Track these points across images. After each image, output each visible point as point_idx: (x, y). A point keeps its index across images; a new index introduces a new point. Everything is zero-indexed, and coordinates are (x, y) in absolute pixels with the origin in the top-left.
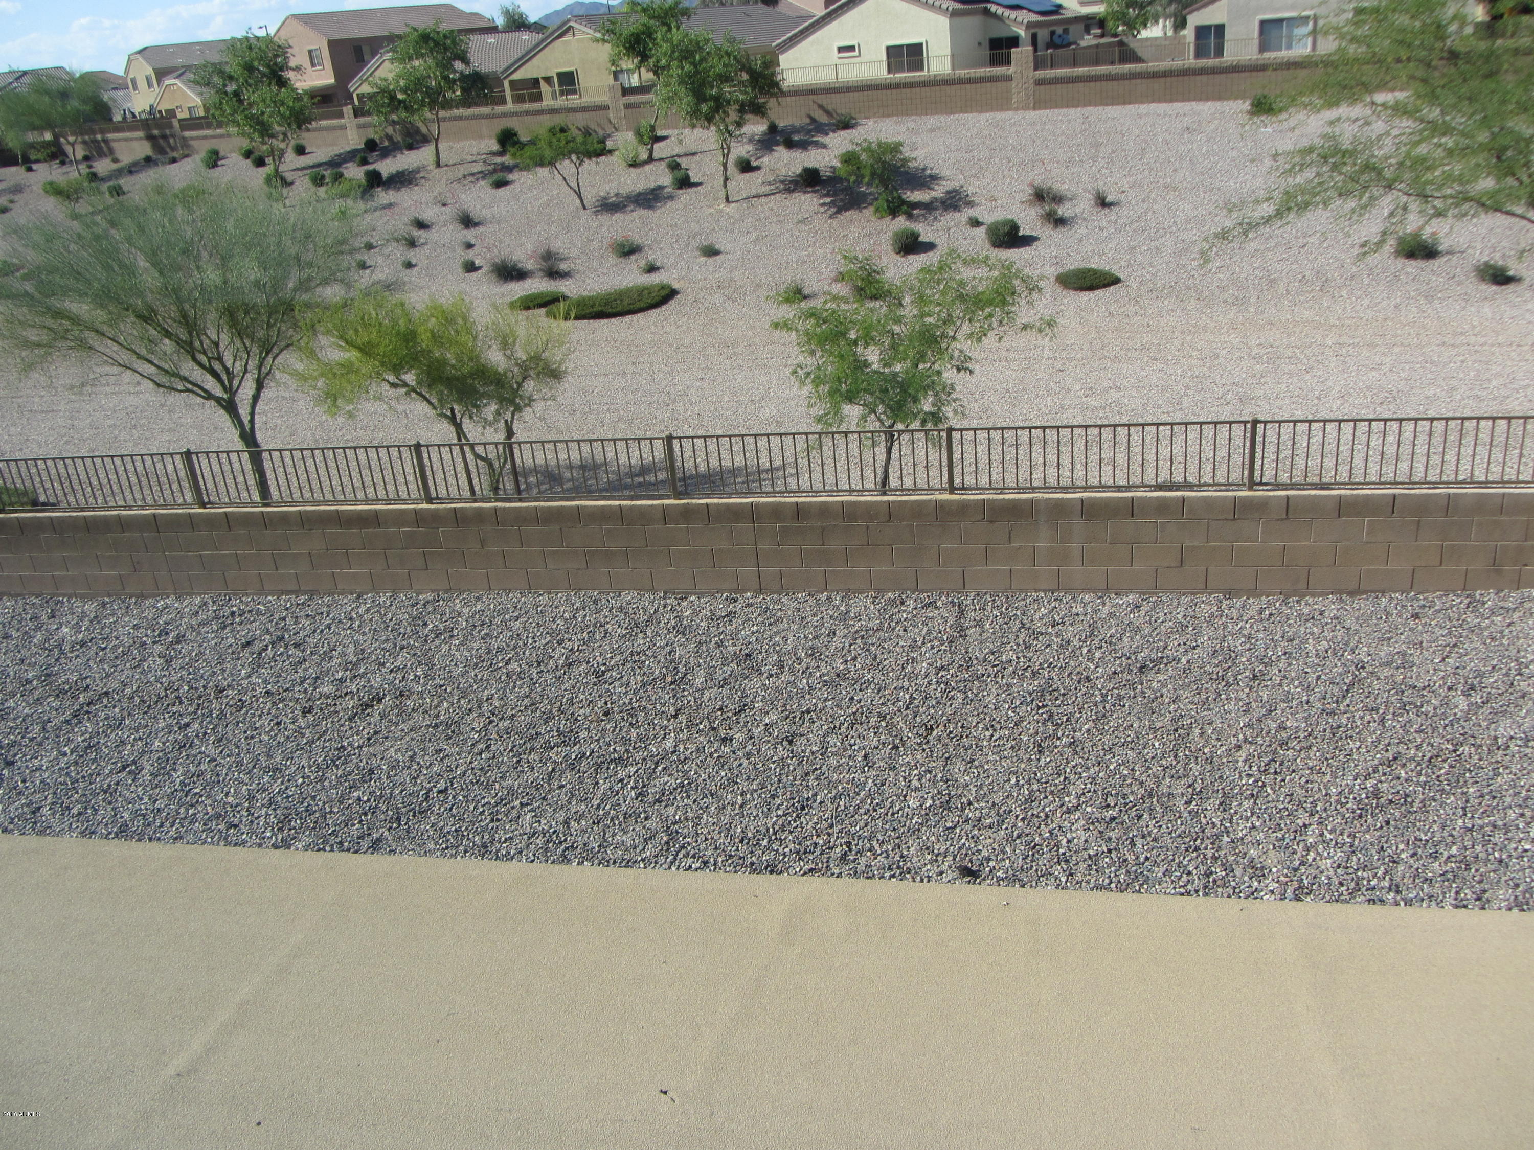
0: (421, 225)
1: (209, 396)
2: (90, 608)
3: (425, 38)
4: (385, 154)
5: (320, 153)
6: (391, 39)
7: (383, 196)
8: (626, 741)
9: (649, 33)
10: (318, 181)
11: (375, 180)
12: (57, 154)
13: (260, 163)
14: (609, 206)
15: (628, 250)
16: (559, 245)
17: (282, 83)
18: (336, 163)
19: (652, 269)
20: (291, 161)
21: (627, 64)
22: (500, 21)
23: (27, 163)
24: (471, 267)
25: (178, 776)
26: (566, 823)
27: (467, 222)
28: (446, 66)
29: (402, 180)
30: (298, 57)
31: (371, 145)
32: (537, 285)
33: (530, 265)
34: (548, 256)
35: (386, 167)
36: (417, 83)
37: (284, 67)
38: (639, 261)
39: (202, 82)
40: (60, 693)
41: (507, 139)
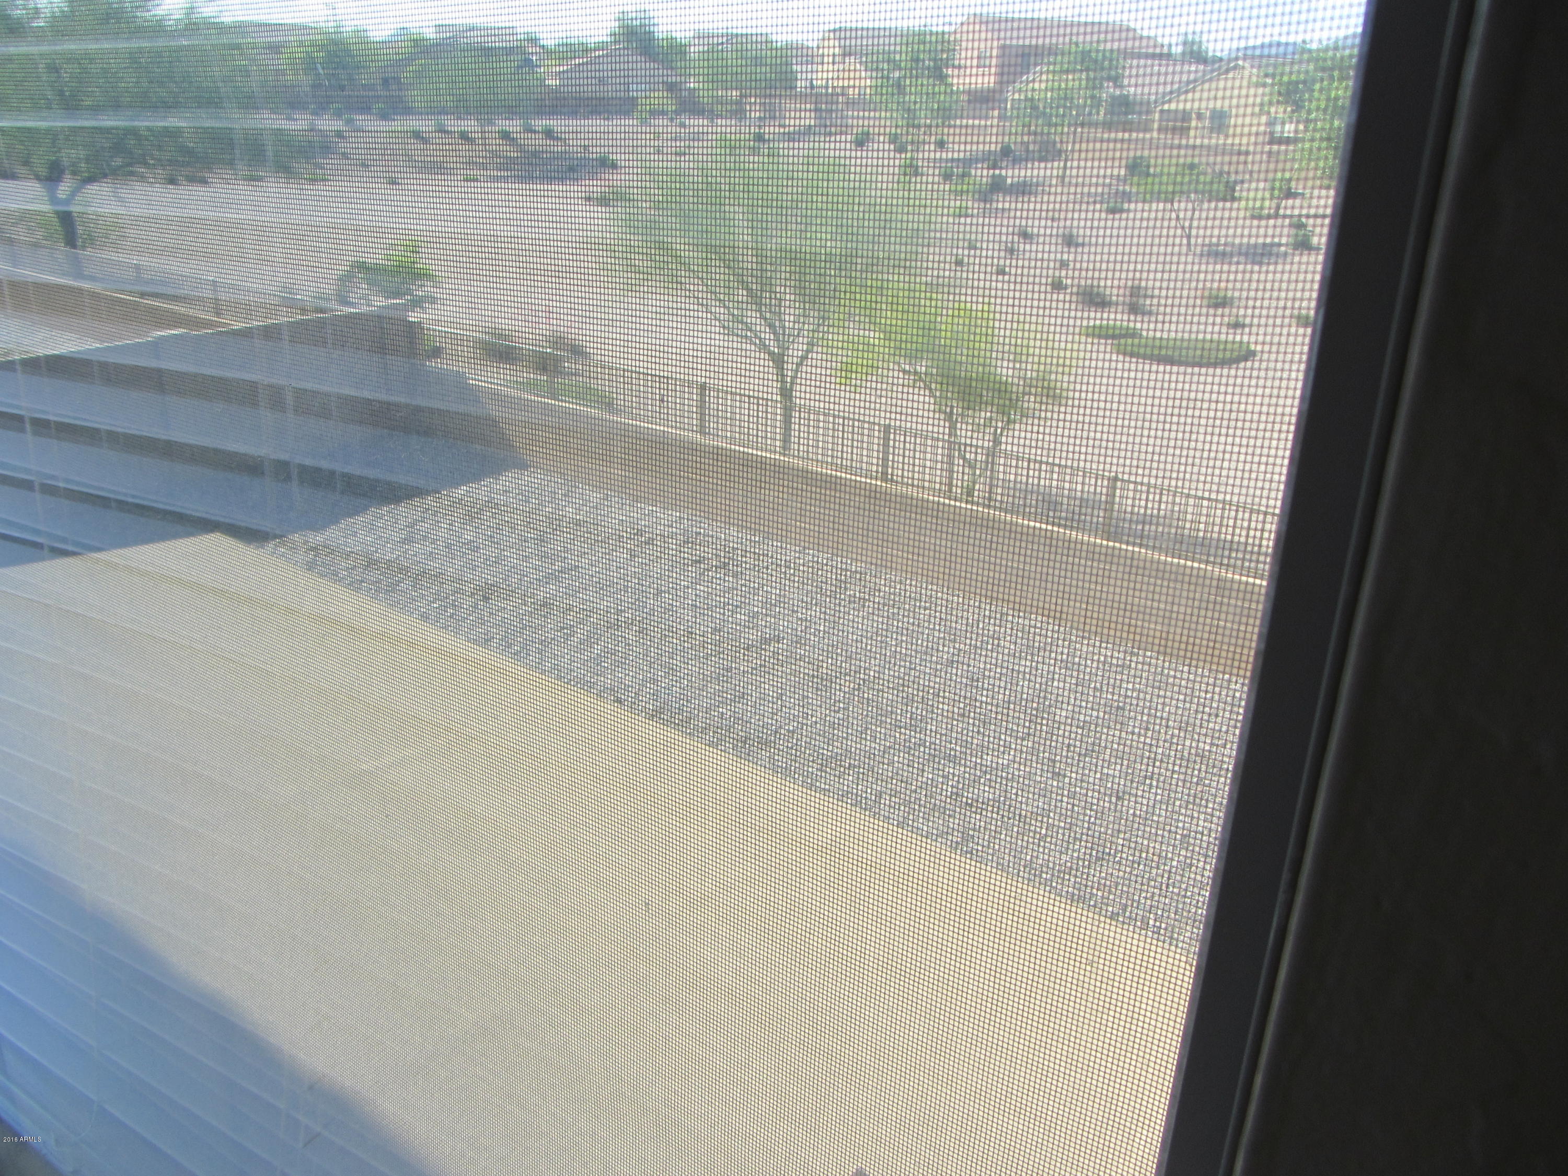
0: (1025, 235)
1: (763, 347)
2: (596, 496)
3: (1085, 55)
4: (1017, 161)
5: (957, 150)
6: (1052, 51)
7: (1002, 202)
8: (966, 744)
9: (1308, 83)
10: (947, 177)
11: (997, 186)
12: (738, 112)
13: (901, 149)
14: (1216, 254)
15: (1219, 302)
16: (1150, 282)
17: (942, 78)
18: (969, 162)
19: (1237, 325)
20: (929, 152)
21: (1279, 111)
22: (1177, 50)
23: (712, 115)
24: (1058, 286)
25: (597, 649)
26: (880, 795)
27: (1069, 241)
28: (1094, 85)
29: (1023, 189)
30: (965, 55)
31: (1006, 152)
32: (1117, 318)
33: (1114, 294)
34: (1136, 291)
35: (1012, 175)
36: (1066, 98)
37: (947, 63)
38: (1226, 315)
39: (872, 67)
40: (544, 557)
41: (1136, 168)
